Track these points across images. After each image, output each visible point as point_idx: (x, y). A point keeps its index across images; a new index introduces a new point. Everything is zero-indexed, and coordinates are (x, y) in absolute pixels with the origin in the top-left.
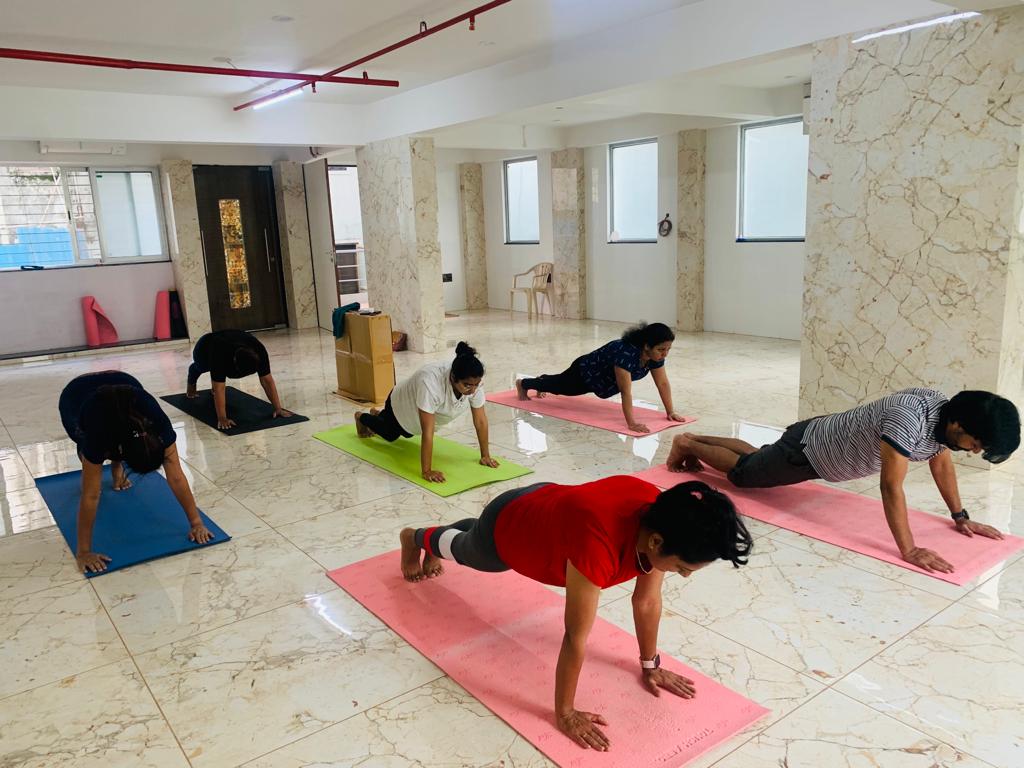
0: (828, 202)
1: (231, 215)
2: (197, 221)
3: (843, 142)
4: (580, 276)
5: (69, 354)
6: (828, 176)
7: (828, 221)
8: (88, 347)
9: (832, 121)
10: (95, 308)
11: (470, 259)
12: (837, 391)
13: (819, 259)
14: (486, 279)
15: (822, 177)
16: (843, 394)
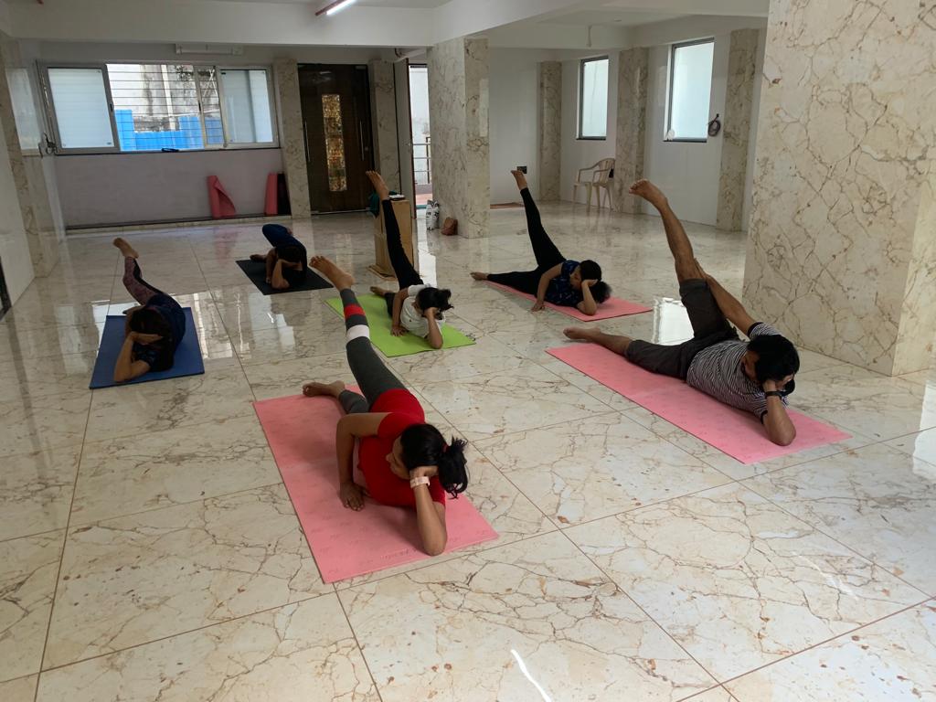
0: (777, 107)
1: (332, 108)
2: (300, 114)
3: (794, 46)
4: (637, 172)
5: (196, 223)
6: (779, 80)
7: (776, 126)
8: (212, 218)
9: (786, 24)
10: (216, 186)
11: (545, 153)
12: (773, 292)
13: (766, 163)
14: (559, 172)
15: (774, 82)
16: (778, 295)
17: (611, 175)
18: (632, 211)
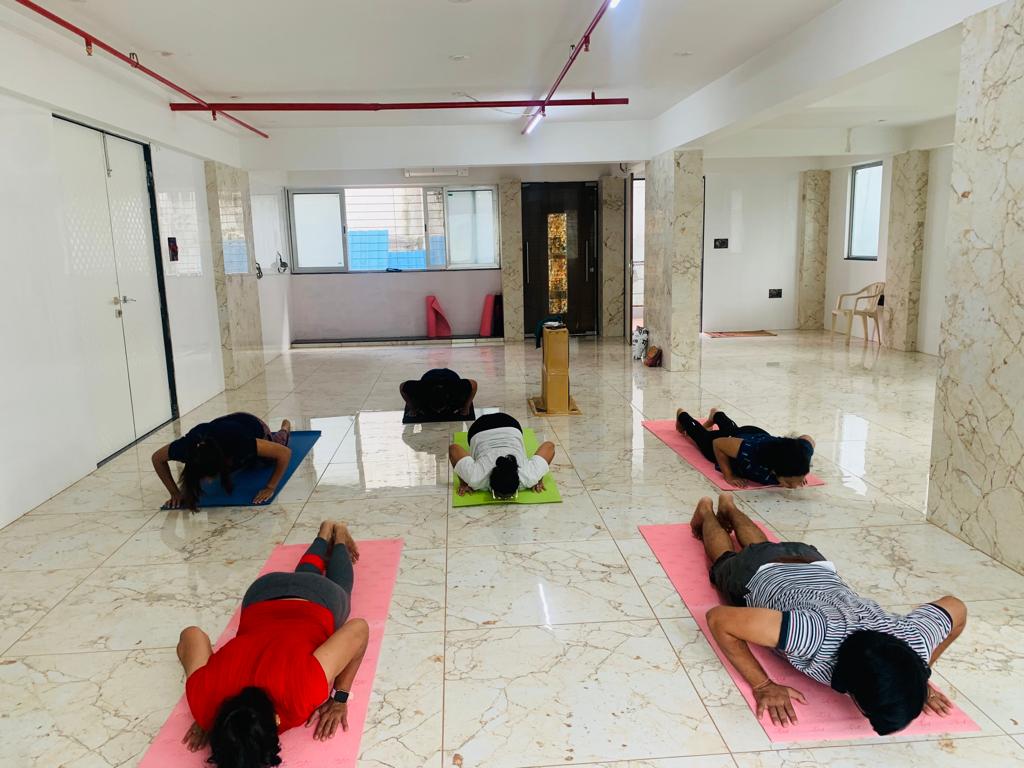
0: (968, 228)
1: (557, 228)
2: (521, 234)
3: (986, 148)
5: (409, 342)
6: (969, 193)
7: (966, 253)
8: (428, 338)
9: (976, 120)
10: (434, 306)
11: (805, 274)
12: (964, 477)
13: (955, 303)
14: (824, 297)
15: (964, 195)
16: (970, 483)
17: (881, 302)
18: (903, 348)
